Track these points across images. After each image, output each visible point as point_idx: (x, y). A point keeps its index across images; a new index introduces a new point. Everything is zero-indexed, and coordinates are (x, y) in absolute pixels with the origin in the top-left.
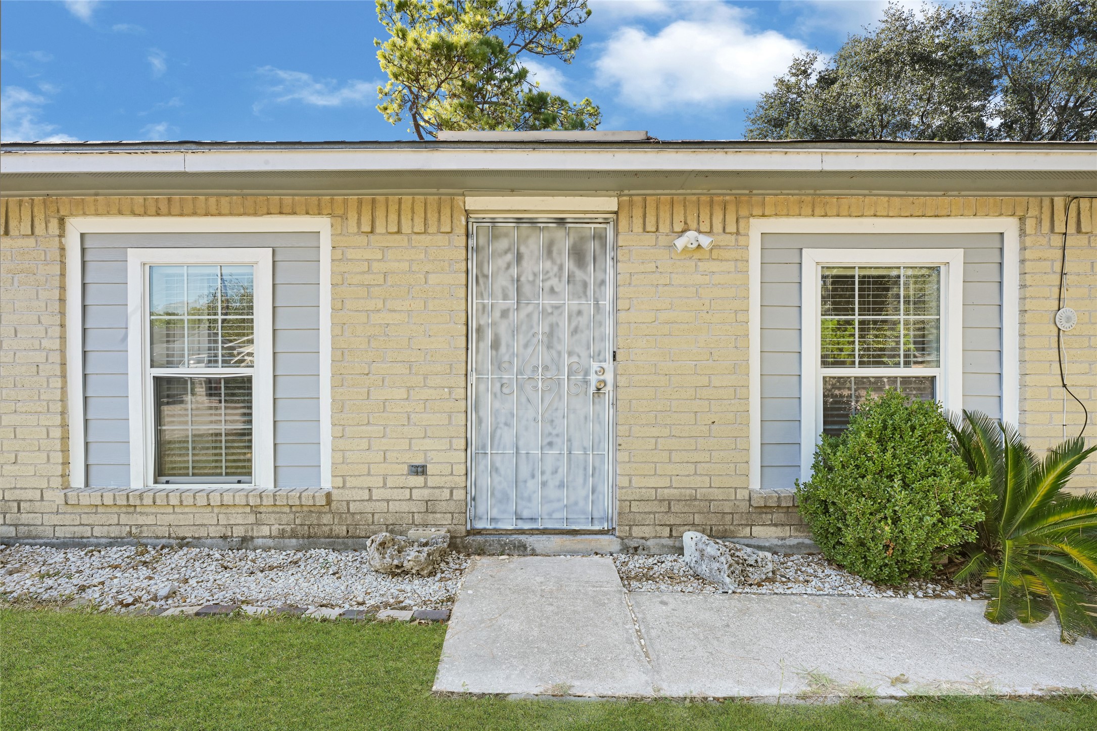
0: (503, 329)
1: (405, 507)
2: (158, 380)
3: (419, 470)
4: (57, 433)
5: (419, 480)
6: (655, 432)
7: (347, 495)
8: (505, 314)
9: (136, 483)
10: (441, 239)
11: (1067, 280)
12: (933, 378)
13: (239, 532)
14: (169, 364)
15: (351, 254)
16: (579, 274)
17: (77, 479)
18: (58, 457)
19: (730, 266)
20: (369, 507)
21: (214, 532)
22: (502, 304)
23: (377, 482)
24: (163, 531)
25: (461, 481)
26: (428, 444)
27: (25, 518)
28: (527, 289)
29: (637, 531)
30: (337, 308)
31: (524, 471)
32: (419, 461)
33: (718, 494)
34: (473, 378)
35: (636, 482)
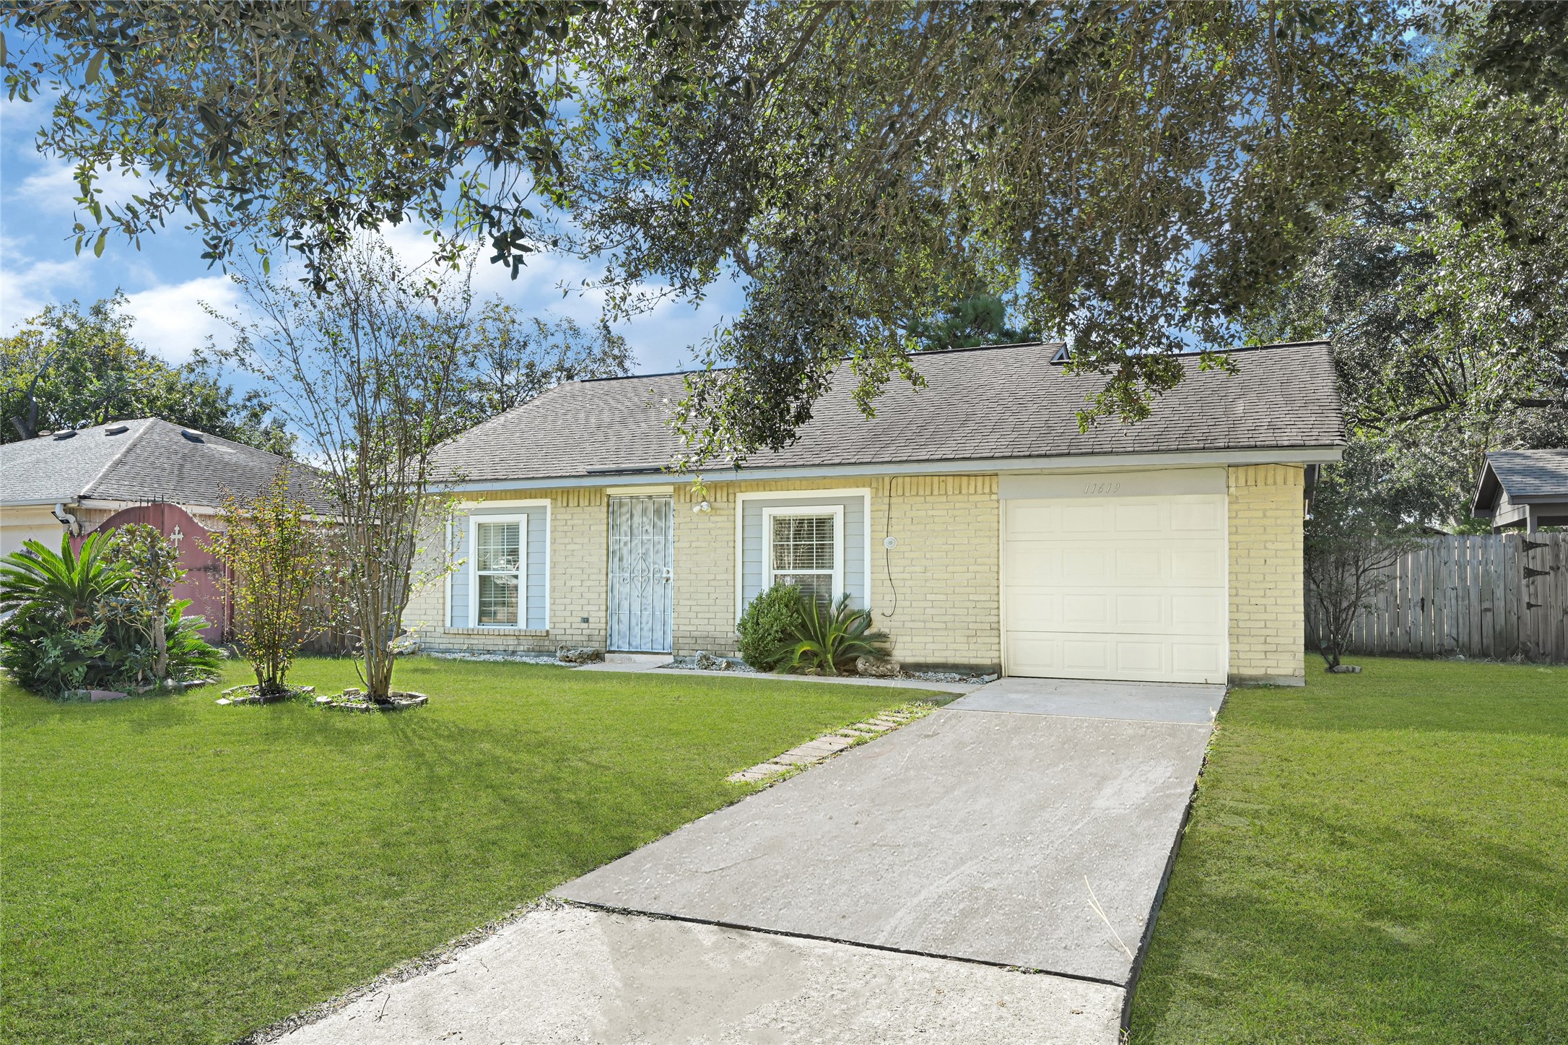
0: (625, 551)
1: (580, 638)
2: (480, 577)
3: (586, 620)
4: (441, 601)
5: (585, 625)
6: (689, 603)
7: (556, 632)
8: (625, 544)
9: (471, 626)
10: (596, 509)
11: (893, 521)
12: (830, 576)
13: (511, 648)
14: (485, 569)
15: (559, 517)
16: (659, 523)
17: (448, 624)
18: (441, 612)
19: (725, 518)
20: (564, 638)
21: (501, 648)
22: (624, 539)
23: (568, 626)
24: (481, 647)
25: (603, 626)
26: (589, 608)
27: (428, 640)
28: (635, 531)
29: (681, 653)
30: (553, 542)
31: (634, 622)
32: (586, 616)
33: (717, 635)
34: (610, 576)
35: (682, 628)
